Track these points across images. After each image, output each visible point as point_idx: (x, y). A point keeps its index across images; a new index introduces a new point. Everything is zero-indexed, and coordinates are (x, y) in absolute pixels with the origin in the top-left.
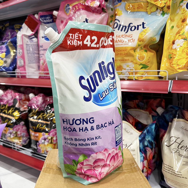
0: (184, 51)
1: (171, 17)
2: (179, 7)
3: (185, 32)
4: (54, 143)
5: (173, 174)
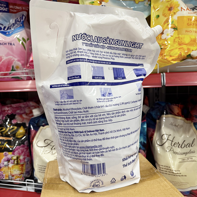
0: (176, 41)
3: (174, 21)
4: (21, 164)
5: (171, 174)
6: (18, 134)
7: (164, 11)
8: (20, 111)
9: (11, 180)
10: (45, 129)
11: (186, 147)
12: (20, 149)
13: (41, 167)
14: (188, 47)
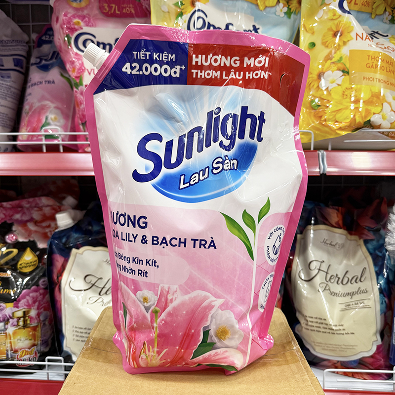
0: (346, 95)
1: (306, 25)
2: (321, 5)
3: (344, 58)
4: (31, 326)
5: (328, 331)
6: (21, 265)
7: (324, 36)
8: (22, 216)
9: (10, 359)
10: (82, 254)
11: (351, 283)
12: (29, 296)
13: (82, 331)
14: (367, 107)
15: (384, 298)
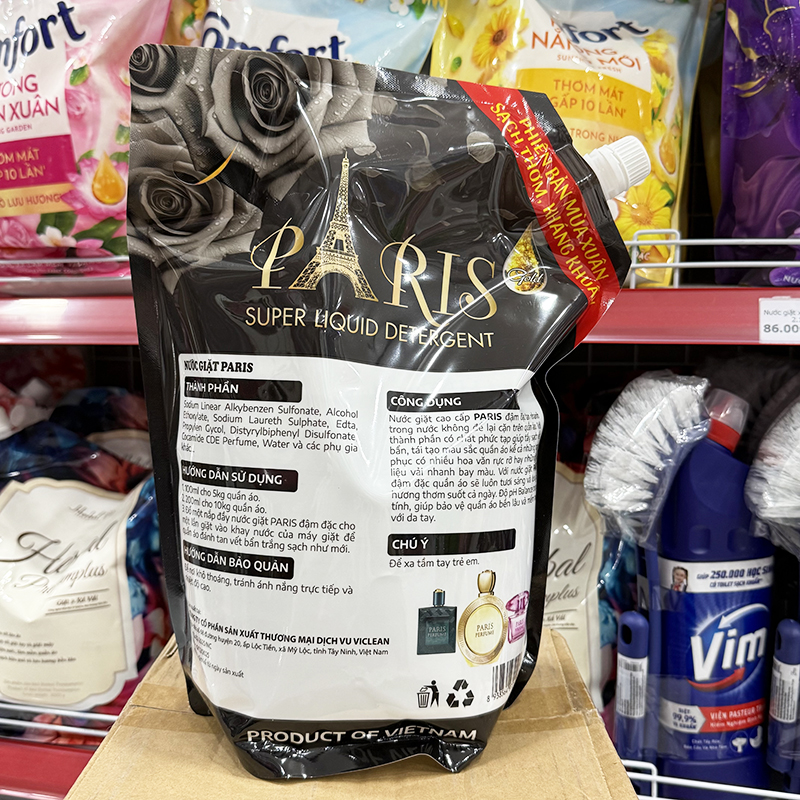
1: (450, 20)
7: (478, 43)
10: (28, 493)
11: (556, 575)
15: (610, 610)
